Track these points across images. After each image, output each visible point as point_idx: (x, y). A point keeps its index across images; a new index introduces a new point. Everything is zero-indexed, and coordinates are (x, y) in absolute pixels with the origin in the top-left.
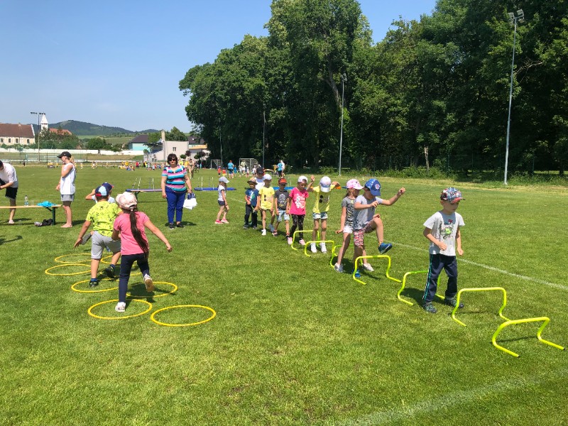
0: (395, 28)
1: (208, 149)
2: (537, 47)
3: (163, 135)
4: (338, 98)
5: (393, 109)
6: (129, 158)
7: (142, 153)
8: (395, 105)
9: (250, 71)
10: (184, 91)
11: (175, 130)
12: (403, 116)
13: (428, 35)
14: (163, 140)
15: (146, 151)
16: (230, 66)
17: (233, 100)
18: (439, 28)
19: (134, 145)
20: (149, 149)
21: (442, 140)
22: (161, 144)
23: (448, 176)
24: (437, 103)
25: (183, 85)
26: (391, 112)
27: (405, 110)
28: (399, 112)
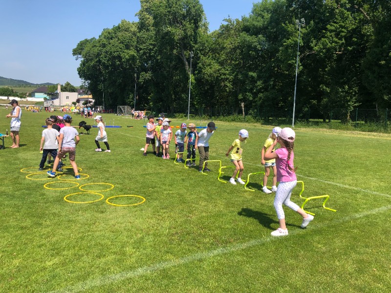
0: (226, 23)
1: (93, 98)
2: (312, 42)
3: (59, 87)
4: (187, 67)
5: (223, 77)
6: (32, 103)
7: (42, 100)
8: (225, 74)
9: (126, 45)
10: (76, 56)
11: (68, 84)
12: (230, 82)
13: (246, 29)
14: (59, 91)
16: (111, 41)
17: (113, 65)
18: (253, 25)
19: (36, 94)
20: (48, 97)
21: (254, 98)
22: (57, 93)
23: (257, 121)
24: (251, 74)
25: (76, 52)
26: (222, 79)
27: (231, 77)
28: (227, 79)
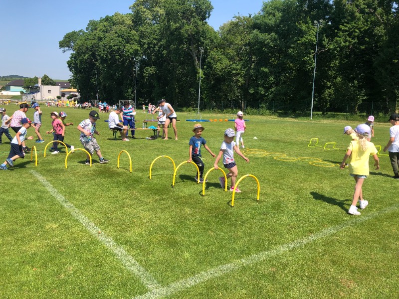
3: (40, 81)
5: (234, 72)
6: (8, 97)
7: (18, 94)
11: (46, 77)
12: (241, 76)
14: (40, 84)
15: (22, 93)
18: (265, 23)
19: (12, 87)
20: (24, 91)
22: (38, 87)
23: (272, 114)
24: (263, 69)
26: (233, 74)
